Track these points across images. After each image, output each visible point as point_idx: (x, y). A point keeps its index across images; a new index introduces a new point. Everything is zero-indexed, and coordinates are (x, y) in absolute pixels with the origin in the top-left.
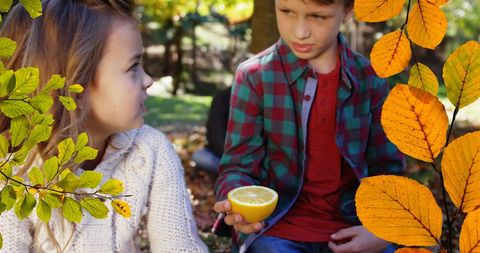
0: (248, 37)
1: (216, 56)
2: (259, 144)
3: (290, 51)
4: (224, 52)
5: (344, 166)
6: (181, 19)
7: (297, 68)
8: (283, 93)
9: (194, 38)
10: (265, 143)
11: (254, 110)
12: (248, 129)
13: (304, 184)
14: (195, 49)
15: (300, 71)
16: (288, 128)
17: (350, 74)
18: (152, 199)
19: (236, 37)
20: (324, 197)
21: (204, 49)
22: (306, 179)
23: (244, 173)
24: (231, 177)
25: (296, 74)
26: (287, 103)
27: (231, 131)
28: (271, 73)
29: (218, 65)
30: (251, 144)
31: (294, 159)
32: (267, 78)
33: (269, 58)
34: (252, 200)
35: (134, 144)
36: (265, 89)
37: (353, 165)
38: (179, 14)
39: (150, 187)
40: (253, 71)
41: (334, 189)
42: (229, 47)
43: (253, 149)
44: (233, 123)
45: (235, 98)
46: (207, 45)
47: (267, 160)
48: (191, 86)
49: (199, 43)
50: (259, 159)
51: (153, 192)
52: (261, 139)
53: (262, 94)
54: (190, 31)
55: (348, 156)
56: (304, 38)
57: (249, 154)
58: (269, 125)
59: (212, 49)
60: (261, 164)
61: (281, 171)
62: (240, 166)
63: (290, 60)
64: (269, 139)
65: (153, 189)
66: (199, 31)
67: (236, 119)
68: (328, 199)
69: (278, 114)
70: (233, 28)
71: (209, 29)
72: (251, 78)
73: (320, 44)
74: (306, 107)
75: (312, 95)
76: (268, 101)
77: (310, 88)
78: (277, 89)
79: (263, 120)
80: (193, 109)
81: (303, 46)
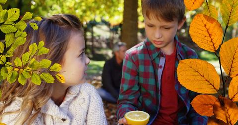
0: (119, 32)
1: (103, 41)
2: (137, 89)
3: (151, 44)
4: (107, 39)
5: (179, 100)
6: (87, 24)
7: (155, 53)
8: (149, 65)
9: (92, 32)
10: (140, 89)
11: (135, 73)
12: (132, 82)
13: (160, 109)
14: (93, 38)
15: (157, 54)
16: (151, 82)
17: (181, 55)
18: (88, 118)
19: (113, 32)
20: (170, 115)
21: (97, 38)
22: (161, 106)
23: (130, 104)
24: (124, 106)
25: (155, 55)
26: (151, 69)
27: (123, 83)
28: (143, 55)
29: (104, 46)
30: (133, 89)
31: (155, 97)
32: (141, 57)
33: (142, 48)
34: (137, 118)
35: (80, 92)
36: (140, 63)
37: (183, 100)
38: (86, 21)
39: (87, 113)
40: (134, 54)
41: (175, 111)
42: (110, 37)
43: (135, 92)
44: (124, 79)
45: (125, 67)
46: (99, 36)
47: (141, 97)
48: (91, 56)
49: (95, 35)
50: (137, 97)
51: (88, 115)
52: (138, 87)
53: (139, 65)
54: (91, 29)
55: (181, 95)
56: (159, 38)
57: (132, 95)
58: (142, 80)
59: (101, 37)
60: (138, 100)
61: (148, 102)
62: (128, 100)
63: (152, 48)
64: (142, 87)
65: (89, 113)
66: (95, 29)
67: (126, 77)
68: (171, 116)
69: (146, 75)
70: (111, 27)
71: (99, 28)
72: (133, 58)
73: (167, 41)
74: (160, 71)
75: (163, 66)
76: (142, 68)
77: (162, 62)
78: (146, 63)
79: (139, 78)
80: (93, 68)
81: (159, 42)
